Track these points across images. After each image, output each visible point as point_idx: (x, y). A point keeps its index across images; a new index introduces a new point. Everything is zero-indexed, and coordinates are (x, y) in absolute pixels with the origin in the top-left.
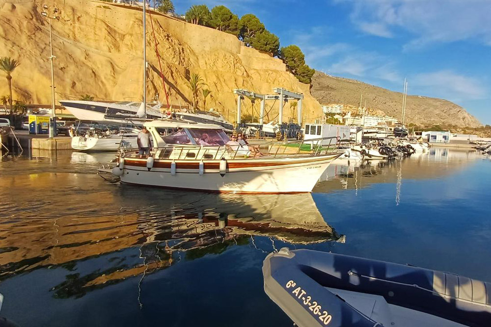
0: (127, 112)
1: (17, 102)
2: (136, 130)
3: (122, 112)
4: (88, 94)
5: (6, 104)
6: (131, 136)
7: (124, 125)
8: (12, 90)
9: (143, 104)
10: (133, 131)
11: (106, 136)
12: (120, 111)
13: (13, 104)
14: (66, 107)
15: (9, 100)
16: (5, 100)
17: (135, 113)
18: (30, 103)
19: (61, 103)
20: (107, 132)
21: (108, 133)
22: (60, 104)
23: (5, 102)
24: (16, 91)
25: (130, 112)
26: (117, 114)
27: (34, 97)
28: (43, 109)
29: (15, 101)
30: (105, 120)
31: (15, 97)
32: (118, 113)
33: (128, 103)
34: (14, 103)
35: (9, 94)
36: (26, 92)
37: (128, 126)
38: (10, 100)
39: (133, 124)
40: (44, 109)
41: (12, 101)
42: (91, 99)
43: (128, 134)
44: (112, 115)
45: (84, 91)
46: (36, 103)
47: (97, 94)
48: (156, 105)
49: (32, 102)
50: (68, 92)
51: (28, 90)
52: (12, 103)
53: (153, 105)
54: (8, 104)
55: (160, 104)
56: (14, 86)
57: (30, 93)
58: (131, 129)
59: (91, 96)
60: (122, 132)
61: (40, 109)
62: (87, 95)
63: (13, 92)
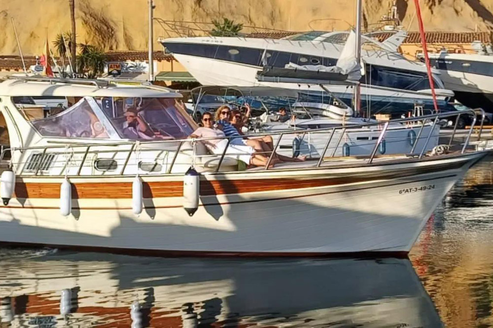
0: (314, 60)
1: (85, 49)
2: (333, 108)
3: (303, 60)
4: (230, 19)
5: (64, 55)
6: (319, 126)
7: (304, 96)
8: (76, 21)
9: (353, 37)
10: (325, 113)
11: (259, 126)
12: (295, 58)
13: (77, 54)
14: (176, 56)
15: (70, 45)
16: (63, 44)
17: (333, 62)
18: (111, 48)
19: (164, 44)
20: (261, 117)
21: (264, 117)
22: (163, 49)
23: (63, 50)
24: (86, 22)
25: (320, 58)
26: (287, 66)
27: (120, 35)
28: (134, 63)
29: (82, 45)
30: (257, 83)
31: (82, 36)
32: (291, 66)
33: (317, 34)
34: (79, 51)
35: (70, 30)
36: (104, 22)
37: (316, 98)
38: (72, 45)
39: (327, 92)
40: (137, 62)
41: (75, 45)
42: (235, 31)
43: (312, 122)
44: (276, 70)
45: (223, 9)
46: (122, 48)
47: (253, 16)
48: (389, 35)
49: (114, 47)
50: (188, 17)
51: (108, 16)
52: (75, 51)
53: (383, 37)
54: (68, 54)
55: (401, 34)
56: (81, 9)
57: (112, 24)
58: (321, 106)
59: (236, 23)
60: (299, 116)
61: (130, 63)
62: (226, 20)
63: (79, 23)
